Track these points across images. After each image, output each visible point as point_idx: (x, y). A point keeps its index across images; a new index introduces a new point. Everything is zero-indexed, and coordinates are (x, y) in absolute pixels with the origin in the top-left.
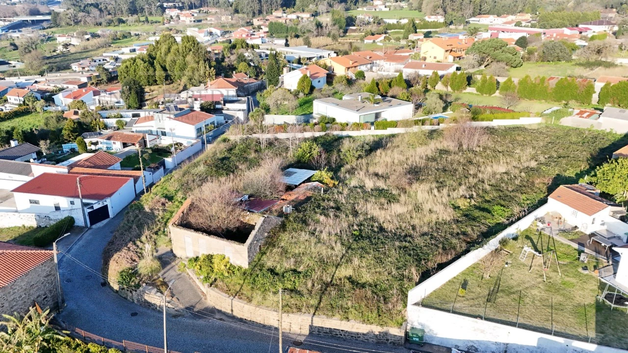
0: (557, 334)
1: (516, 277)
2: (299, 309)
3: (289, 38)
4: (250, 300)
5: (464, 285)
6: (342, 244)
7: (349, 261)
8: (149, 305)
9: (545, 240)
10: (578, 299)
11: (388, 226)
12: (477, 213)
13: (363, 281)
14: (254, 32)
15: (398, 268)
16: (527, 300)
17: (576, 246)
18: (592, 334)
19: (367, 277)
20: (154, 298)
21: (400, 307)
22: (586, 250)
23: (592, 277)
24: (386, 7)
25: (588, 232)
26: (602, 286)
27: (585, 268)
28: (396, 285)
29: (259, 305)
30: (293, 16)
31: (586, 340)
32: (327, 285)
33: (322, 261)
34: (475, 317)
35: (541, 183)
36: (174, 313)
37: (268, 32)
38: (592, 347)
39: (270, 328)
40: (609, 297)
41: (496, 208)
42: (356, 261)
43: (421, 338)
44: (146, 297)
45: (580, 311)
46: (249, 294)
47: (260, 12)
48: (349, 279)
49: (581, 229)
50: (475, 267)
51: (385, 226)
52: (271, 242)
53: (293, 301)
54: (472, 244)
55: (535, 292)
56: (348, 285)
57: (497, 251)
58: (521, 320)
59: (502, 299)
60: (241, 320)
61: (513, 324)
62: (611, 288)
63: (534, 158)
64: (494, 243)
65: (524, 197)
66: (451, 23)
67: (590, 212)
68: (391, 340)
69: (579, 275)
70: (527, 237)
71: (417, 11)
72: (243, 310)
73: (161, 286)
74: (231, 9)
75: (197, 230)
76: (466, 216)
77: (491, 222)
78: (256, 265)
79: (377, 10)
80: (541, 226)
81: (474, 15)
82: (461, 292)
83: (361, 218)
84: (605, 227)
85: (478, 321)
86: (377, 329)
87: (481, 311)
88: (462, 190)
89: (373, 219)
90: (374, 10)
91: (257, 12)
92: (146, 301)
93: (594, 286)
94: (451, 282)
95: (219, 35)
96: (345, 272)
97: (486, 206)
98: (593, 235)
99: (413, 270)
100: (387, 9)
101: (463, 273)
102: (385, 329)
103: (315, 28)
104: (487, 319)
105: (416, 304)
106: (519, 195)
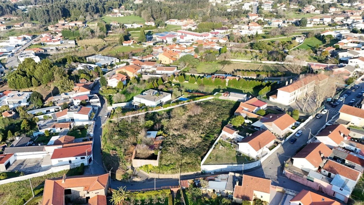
0: (230, 164)
1: (220, 153)
2: (177, 173)
3: (77, 40)
4: (163, 173)
5: (210, 158)
6: (180, 154)
7: (184, 158)
8: (134, 182)
9: (224, 142)
10: (233, 156)
11: (188, 146)
12: (207, 138)
13: (189, 162)
14: (53, 36)
15: (196, 158)
16: (223, 158)
17: (230, 143)
18: (236, 163)
19: (189, 161)
20: (136, 179)
21: (199, 166)
22: (232, 143)
23: (234, 150)
24: (122, 14)
25: (232, 138)
26: (237, 152)
27: (233, 148)
28: (197, 162)
29: (166, 174)
30: (72, 24)
31: (235, 164)
32: (181, 165)
33: (177, 160)
34: (215, 164)
35: (219, 124)
36: (143, 182)
37: (62, 36)
38: (236, 165)
39: (170, 179)
40: (238, 154)
41: (211, 135)
42: (185, 158)
43: (205, 172)
44: (134, 180)
45: (233, 158)
46: (162, 172)
47: (49, 21)
48: (185, 162)
49: (230, 138)
50: (211, 153)
51: (187, 146)
52: (161, 158)
53: (174, 171)
54: (209, 148)
55: (224, 156)
56: (186, 164)
57: (214, 148)
58: (223, 163)
59: (219, 159)
60: (162, 179)
61: (222, 164)
62: (238, 152)
63: (215, 116)
64: (213, 146)
65: (216, 130)
66: (158, 25)
67: (232, 133)
68: (198, 174)
69: (232, 150)
70: (220, 142)
71: (139, 17)
72: (162, 176)
73: (136, 176)
74: (28, 18)
75: (141, 159)
76: (204, 139)
77: (211, 140)
78: (160, 165)
79: (118, 16)
80: (222, 138)
81: (167, 19)
82: (210, 160)
83: (180, 145)
84: (235, 136)
85: (215, 165)
86: (195, 172)
87: (215, 163)
88: (201, 131)
89: (183, 145)
90: (115, 16)
91: (47, 21)
92: (134, 181)
93: (235, 152)
94: (207, 158)
95: (30, 39)
96: (184, 161)
97: (208, 135)
98: (233, 139)
99: (199, 157)
100: (123, 16)
101: (209, 155)
102: (197, 172)
103: (90, 34)
104: (217, 164)
105: (203, 165)
106: (215, 130)
